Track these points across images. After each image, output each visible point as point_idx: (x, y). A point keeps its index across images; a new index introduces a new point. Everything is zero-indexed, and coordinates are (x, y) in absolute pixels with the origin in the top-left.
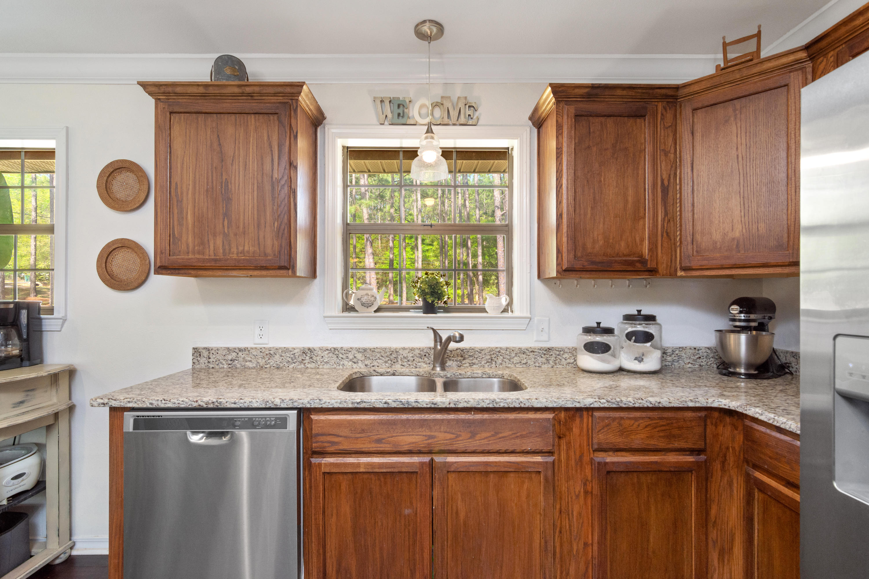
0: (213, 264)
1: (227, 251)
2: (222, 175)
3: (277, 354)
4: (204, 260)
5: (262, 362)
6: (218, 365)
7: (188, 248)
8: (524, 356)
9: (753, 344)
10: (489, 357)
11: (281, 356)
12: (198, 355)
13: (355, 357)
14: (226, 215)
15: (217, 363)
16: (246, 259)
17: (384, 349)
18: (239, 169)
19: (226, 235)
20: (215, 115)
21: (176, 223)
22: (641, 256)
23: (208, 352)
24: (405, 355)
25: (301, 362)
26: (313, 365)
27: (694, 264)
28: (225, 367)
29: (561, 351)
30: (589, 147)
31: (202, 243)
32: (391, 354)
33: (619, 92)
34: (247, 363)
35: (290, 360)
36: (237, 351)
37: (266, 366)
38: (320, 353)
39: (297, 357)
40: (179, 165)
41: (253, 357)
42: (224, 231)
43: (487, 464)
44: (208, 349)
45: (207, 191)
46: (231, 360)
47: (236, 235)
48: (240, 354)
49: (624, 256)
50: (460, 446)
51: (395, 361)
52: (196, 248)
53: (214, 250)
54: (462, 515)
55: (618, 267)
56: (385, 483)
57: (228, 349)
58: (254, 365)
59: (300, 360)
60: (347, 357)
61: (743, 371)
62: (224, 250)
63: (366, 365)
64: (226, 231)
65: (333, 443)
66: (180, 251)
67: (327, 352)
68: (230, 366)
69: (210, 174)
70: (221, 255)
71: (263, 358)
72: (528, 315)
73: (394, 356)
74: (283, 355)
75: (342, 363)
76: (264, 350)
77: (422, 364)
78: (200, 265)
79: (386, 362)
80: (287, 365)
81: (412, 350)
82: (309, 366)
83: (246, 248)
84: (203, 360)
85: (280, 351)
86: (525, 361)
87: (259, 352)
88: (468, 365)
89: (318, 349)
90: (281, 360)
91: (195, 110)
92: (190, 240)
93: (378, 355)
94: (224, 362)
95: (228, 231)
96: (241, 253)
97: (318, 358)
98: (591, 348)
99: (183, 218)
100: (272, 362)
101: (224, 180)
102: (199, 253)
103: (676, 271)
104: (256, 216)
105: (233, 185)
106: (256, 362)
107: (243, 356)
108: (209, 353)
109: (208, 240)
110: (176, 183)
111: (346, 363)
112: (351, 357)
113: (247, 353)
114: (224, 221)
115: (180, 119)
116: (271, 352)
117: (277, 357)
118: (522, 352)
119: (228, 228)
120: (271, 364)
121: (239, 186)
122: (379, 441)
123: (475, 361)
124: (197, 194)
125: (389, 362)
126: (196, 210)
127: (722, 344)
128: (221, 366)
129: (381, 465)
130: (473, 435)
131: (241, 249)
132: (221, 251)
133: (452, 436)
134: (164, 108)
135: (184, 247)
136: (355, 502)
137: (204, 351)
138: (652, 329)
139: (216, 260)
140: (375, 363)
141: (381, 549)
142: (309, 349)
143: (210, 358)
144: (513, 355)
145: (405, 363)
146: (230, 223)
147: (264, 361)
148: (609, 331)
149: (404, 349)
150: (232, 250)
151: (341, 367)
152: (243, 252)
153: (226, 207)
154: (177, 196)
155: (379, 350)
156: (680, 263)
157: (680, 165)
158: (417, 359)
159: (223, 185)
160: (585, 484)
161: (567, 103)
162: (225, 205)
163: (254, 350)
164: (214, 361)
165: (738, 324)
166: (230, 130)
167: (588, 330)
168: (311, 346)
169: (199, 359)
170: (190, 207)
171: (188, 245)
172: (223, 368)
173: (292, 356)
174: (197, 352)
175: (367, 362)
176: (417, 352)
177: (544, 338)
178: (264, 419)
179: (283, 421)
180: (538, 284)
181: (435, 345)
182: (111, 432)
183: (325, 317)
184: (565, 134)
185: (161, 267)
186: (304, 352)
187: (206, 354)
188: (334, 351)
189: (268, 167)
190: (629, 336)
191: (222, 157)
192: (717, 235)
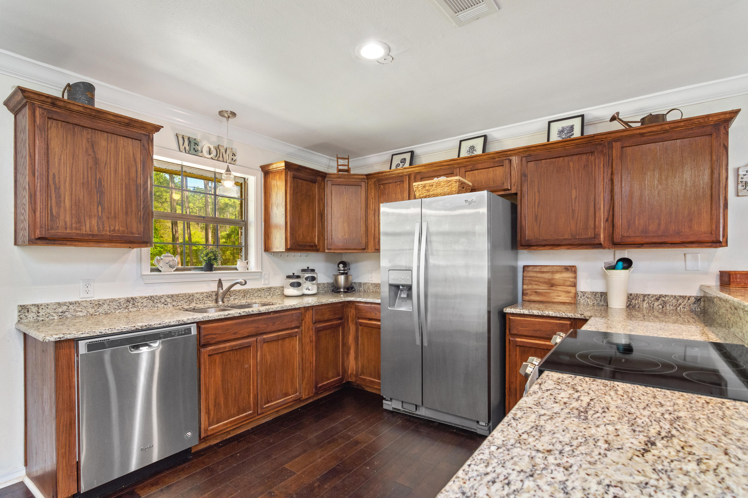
0: (91, 237)
1: (101, 229)
2: (96, 174)
3: (105, 304)
4: (82, 235)
5: (91, 311)
6: (48, 317)
7: (66, 225)
8: (260, 292)
9: (347, 279)
10: (243, 294)
11: (109, 305)
12: (26, 311)
13: (166, 301)
14: (100, 203)
15: (47, 316)
16: (119, 236)
17: (185, 294)
18: (110, 172)
19: (99, 218)
20: (90, 130)
21: (54, 204)
22: (315, 243)
23: (36, 308)
24: (198, 297)
25: (125, 308)
26: (135, 309)
27: (332, 247)
28: (56, 318)
29: (275, 288)
30: (297, 193)
31: (79, 222)
32: (189, 297)
33: (308, 171)
34: (77, 313)
35: (116, 307)
36: (68, 304)
37: (95, 314)
38: (140, 300)
39: (122, 304)
40: (56, 160)
41: (83, 308)
42: (98, 215)
43: (279, 336)
44: (38, 306)
45: (83, 183)
46: (62, 312)
47: (108, 218)
48: (71, 306)
49: (310, 243)
50: (268, 330)
51: (191, 301)
52: (74, 225)
53: (90, 227)
54: (269, 362)
55: (308, 248)
56: (237, 354)
57: (59, 304)
58: (85, 314)
59: (125, 306)
60: (160, 302)
61: (342, 290)
62: (99, 228)
63: (173, 306)
64: (100, 215)
65: (214, 338)
66: (58, 227)
67: (146, 299)
68: (60, 317)
69: (86, 172)
70: (96, 232)
71: (93, 307)
72: (261, 271)
73: (191, 298)
74: (110, 304)
75: (156, 306)
76: (94, 302)
77: (208, 301)
78: (79, 238)
79: (186, 302)
80: (113, 311)
81: (202, 293)
82: (132, 310)
83: (117, 228)
84: (31, 316)
85: (108, 302)
86: (259, 295)
87: (89, 303)
88: (233, 300)
89: (139, 298)
90: (109, 308)
91: (74, 122)
92: (68, 219)
93: (181, 298)
94: (54, 315)
95: (102, 215)
96: (113, 231)
97: (139, 304)
98: (292, 285)
99: (60, 201)
100: (101, 310)
101: (98, 178)
102: (76, 229)
103: (325, 250)
104: (124, 206)
105: (105, 183)
106: (86, 312)
107: (73, 308)
108: (38, 308)
109: (85, 220)
110: (54, 174)
111: (159, 305)
112: (163, 301)
113: (78, 305)
114: (98, 207)
115: (57, 125)
116: (100, 303)
117: (105, 306)
118: (259, 290)
119: (102, 213)
120: (100, 311)
121: (110, 183)
122: (235, 333)
123: (236, 297)
124: (74, 185)
125: (188, 302)
126: (73, 196)
127: (336, 280)
128: (51, 318)
129: (236, 346)
130: (274, 324)
131: (112, 228)
132: (96, 229)
133: (265, 326)
134: (43, 113)
135: (61, 224)
136: (223, 367)
137: (32, 307)
138: (315, 275)
139: (93, 235)
140: (179, 304)
141: (235, 388)
142: (132, 298)
143: (39, 313)
144: (255, 292)
145: (198, 302)
146: (103, 209)
147: (93, 310)
148: (298, 277)
149: (197, 293)
150: (105, 229)
151: (156, 308)
152: (114, 230)
153: (100, 197)
154: (54, 183)
155: (182, 295)
156: (327, 247)
157: (327, 206)
158: (205, 299)
159: (97, 181)
160: (310, 338)
161: (289, 170)
162: (99, 196)
163: (84, 303)
164: (44, 314)
165: (341, 272)
166: (103, 143)
167: (289, 277)
168: (133, 296)
169: (27, 314)
170: (67, 194)
171: (66, 222)
172: (54, 319)
173: (118, 304)
174: (24, 309)
175: (174, 303)
176: (205, 294)
177: (267, 282)
178: (178, 331)
179: (189, 330)
180: (264, 254)
181: (218, 289)
182: (57, 360)
183: (142, 276)
184: (289, 185)
185: (39, 239)
186: (128, 301)
187: (34, 309)
188: (151, 298)
189: (133, 174)
190: (307, 279)
191: (96, 161)
192: (340, 236)
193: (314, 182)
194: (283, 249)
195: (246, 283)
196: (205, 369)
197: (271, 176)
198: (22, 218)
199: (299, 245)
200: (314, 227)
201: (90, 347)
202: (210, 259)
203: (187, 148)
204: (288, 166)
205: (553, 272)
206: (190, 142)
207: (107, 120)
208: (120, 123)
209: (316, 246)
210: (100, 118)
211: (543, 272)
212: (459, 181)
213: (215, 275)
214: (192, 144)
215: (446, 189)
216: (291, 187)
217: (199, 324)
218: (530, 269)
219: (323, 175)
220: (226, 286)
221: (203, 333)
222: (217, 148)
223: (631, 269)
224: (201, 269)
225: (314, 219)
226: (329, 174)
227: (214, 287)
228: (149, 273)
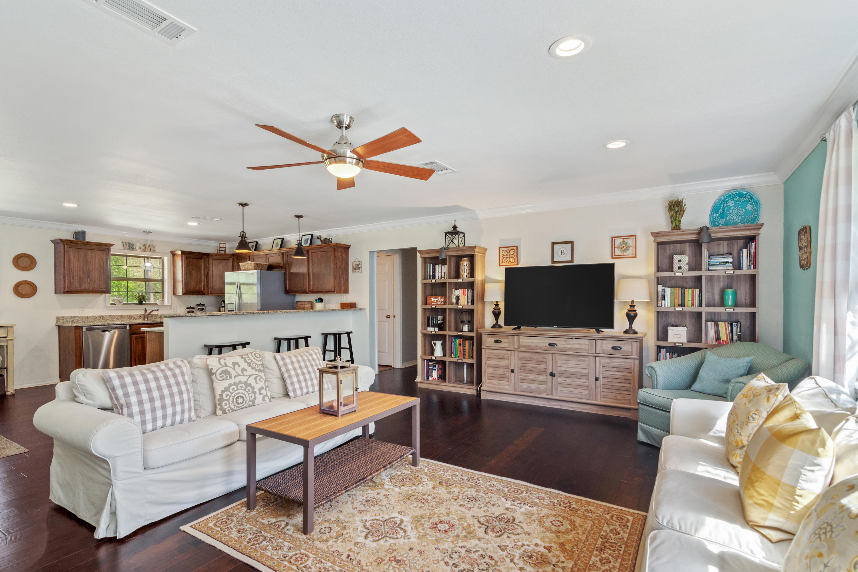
0: (85, 291)
1: (89, 287)
2: (87, 266)
5: (84, 320)
7: (76, 286)
11: (92, 318)
12: (60, 319)
13: (118, 318)
14: (88, 277)
16: (96, 290)
17: (128, 315)
18: (93, 265)
19: (88, 283)
20: (85, 250)
22: (202, 290)
24: (134, 317)
26: (103, 321)
31: (81, 285)
33: (196, 254)
40: (72, 263)
41: (81, 319)
44: (63, 317)
45: (82, 270)
47: (92, 283)
48: (76, 317)
49: (198, 290)
51: (131, 318)
52: (79, 286)
53: (85, 287)
55: (197, 293)
57: (71, 317)
59: (98, 319)
65: (137, 331)
66: (73, 287)
69: (83, 266)
70: (87, 289)
72: (171, 305)
75: (113, 319)
76: (85, 317)
77: (140, 319)
78: (81, 291)
79: (128, 319)
81: (136, 315)
84: (61, 321)
88: (153, 319)
91: (78, 248)
92: (76, 284)
93: (125, 317)
94: (69, 321)
96: (94, 288)
97: (106, 317)
98: (189, 312)
99: (74, 278)
100: (88, 320)
102: (80, 288)
103: (209, 294)
104: (99, 278)
105: (91, 269)
106: (82, 321)
107: (77, 319)
109: (83, 284)
110: (72, 268)
111: (115, 320)
112: (116, 318)
113: (79, 317)
114: (88, 279)
115: (72, 249)
116: (88, 317)
117: (90, 319)
119: (89, 281)
121: (93, 269)
124: (79, 271)
126: (79, 276)
132: (87, 287)
134: (67, 246)
138: (204, 308)
140: (124, 319)
145: (134, 319)
148: (193, 308)
149: (134, 315)
150: (91, 287)
154: (72, 271)
156: (210, 292)
157: (210, 271)
158: (138, 318)
159: (87, 269)
161: (184, 254)
162: (88, 275)
163: (81, 317)
164: (65, 319)
166: (90, 254)
167: (187, 308)
168: (102, 315)
170: (76, 275)
174: (58, 318)
175: (122, 319)
176: (138, 316)
177: (175, 311)
178: (121, 327)
179: (126, 327)
180: (173, 296)
181: (145, 313)
182: (75, 333)
183: (106, 306)
184: (184, 262)
185: (67, 292)
186: (100, 317)
187: (62, 318)
188: (111, 316)
189: (102, 265)
190: (198, 309)
191: (87, 261)
192: (217, 287)
193: (201, 258)
194: (181, 294)
195: (158, 310)
196: (133, 343)
197: (176, 256)
198: (59, 284)
199: (191, 292)
200: (200, 282)
201: (87, 329)
202: (140, 299)
203: (128, 248)
204: (183, 252)
205: (305, 304)
206: (129, 245)
207: (91, 245)
208: (96, 245)
209: (202, 292)
210: (88, 245)
211: (302, 304)
212: (255, 264)
213: (143, 307)
214: (131, 245)
215: (251, 267)
216: (185, 263)
217: (131, 325)
218: (298, 303)
219: (208, 255)
220: (148, 312)
221: (132, 329)
222: (144, 245)
223: (323, 302)
224: (137, 304)
225: (201, 278)
226: (211, 254)
227: (143, 312)
228: (110, 305)
